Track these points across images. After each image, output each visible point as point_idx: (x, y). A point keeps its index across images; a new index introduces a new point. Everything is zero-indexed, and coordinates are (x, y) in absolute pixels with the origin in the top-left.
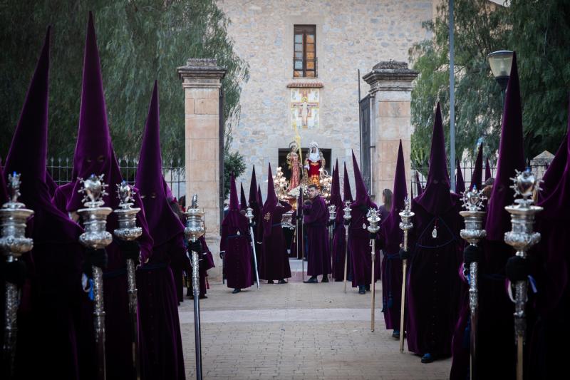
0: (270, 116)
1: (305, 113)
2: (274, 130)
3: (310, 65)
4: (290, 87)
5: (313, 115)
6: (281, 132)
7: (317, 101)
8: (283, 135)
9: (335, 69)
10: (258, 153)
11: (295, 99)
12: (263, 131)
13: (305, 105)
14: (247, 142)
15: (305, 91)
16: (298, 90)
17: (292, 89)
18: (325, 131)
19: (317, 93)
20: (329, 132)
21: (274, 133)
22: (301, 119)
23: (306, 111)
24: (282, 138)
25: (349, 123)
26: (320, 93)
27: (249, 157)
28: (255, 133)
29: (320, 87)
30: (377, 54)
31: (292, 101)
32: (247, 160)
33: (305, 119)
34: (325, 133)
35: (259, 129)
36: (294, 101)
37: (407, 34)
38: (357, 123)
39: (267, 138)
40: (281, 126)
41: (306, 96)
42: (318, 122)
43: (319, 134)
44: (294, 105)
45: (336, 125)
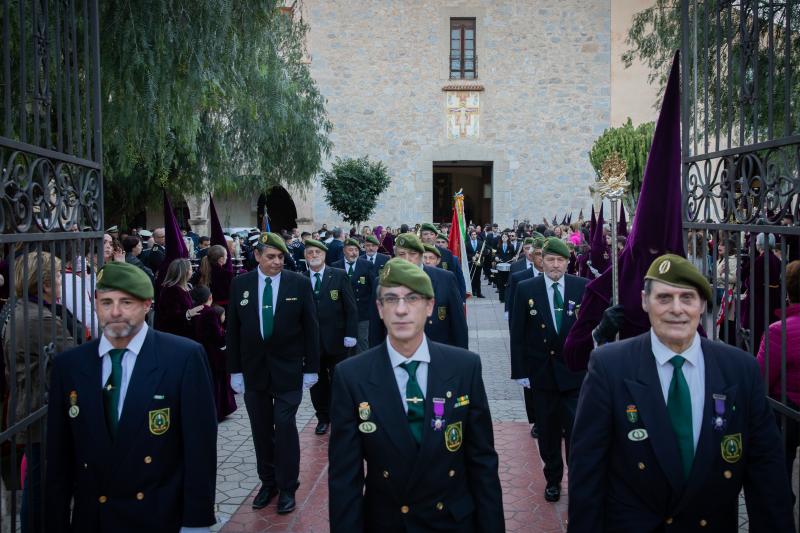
0: (423, 123)
1: (463, 120)
2: (427, 140)
3: (469, 65)
4: (446, 90)
5: (472, 123)
6: (435, 143)
7: (477, 106)
8: (438, 145)
9: (498, 69)
10: (410, 167)
11: (452, 103)
12: (416, 142)
13: (463, 110)
14: (396, 154)
15: (463, 94)
16: (456, 93)
17: (448, 93)
18: (486, 141)
19: (476, 96)
20: (491, 141)
21: (428, 144)
22: (458, 127)
23: (465, 118)
24: (437, 149)
25: (514, 131)
26: (480, 96)
27: (399, 171)
28: (406, 143)
29: (480, 90)
30: (546, 51)
31: (449, 106)
32: (397, 174)
33: (463, 127)
34: (486, 143)
35: (411, 139)
36: (451, 106)
37: (581, 27)
38: (523, 131)
39: (420, 149)
40: (436, 135)
41: (465, 100)
42: (478, 130)
43: (479, 145)
44: (451, 111)
45: (499, 133)
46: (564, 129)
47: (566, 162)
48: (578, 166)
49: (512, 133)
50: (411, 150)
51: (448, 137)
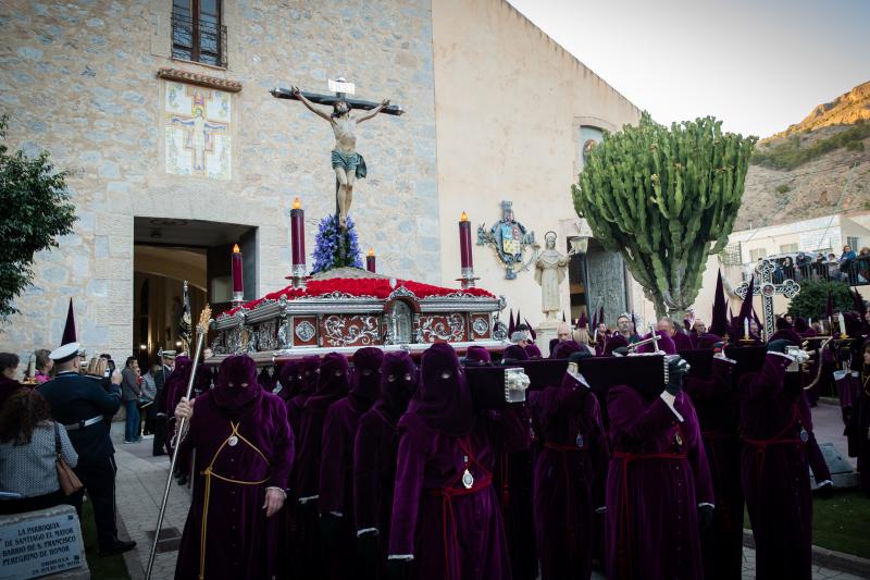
0: (113, 137)
2: (123, 171)
3: (207, 44)
4: (166, 76)
5: (218, 148)
6: (140, 179)
7: (227, 119)
8: (145, 185)
9: (264, 60)
10: (77, 223)
11: (176, 106)
12: (95, 171)
13: (199, 122)
15: (200, 92)
16: (184, 86)
17: (169, 85)
18: (244, 187)
19: (225, 101)
20: (252, 190)
21: (123, 179)
22: (189, 153)
23: (202, 138)
24: (144, 192)
25: (293, 175)
26: (232, 102)
28: (71, 172)
29: (233, 89)
30: (343, 49)
31: (169, 109)
33: (199, 155)
34: (244, 192)
35: (84, 164)
36: (174, 111)
37: (393, 24)
38: (308, 176)
39: (104, 188)
40: (142, 164)
41: (203, 105)
42: (230, 165)
43: (231, 193)
44: (175, 120)
45: (267, 176)
46: (374, 182)
47: (379, 239)
48: (396, 246)
49: (291, 178)
50: (82, 189)
51: (168, 171)
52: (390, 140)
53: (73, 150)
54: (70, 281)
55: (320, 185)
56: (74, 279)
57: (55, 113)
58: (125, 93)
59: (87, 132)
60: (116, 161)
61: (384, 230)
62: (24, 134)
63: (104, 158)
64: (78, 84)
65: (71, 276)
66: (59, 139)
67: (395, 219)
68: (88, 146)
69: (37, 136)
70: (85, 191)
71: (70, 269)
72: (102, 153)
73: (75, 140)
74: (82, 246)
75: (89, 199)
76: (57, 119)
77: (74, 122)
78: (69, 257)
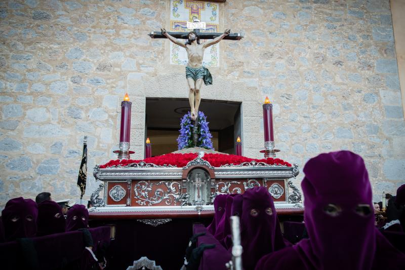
0: (133, 41)
2: (139, 65)
6: (151, 70)
7: (216, 22)
8: (155, 75)
10: (105, 104)
11: (178, 16)
12: (119, 66)
14: (85, 83)
15: (195, 4)
16: (184, 2)
17: (173, 1)
18: (230, 72)
19: (214, 10)
20: (236, 74)
21: (139, 71)
24: (153, 78)
25: (269, 61)
26: (220, 10)
27: (87, 111)
28: (102, 67)
29: (220, 1)
31: (173, 18)
32: (83, 115)
34: (230, 77)
35: (111, 61)
36: (176, 19)
38: (282, 61)
39: (125, 78)
40: (152, 60)
41: (198, 13)
42: (218, 56)
43: (220, 77)
44: (176, 26)
45: (248, 63)
46: (339, 63)
47: (346, 109)
48: (362, 114)
49: (267, 63)
50: (109, 79)
51: (171, 63)
52: (351, 28)
53: (105, 52)
54: (98, 146)
55: (292, 67)
56: (101, 145)
57: (93, 27)
58: (142, 10)
59: (114, 39)
60: (134, 58)
61: (350, 101)
62: (72, 43)
63: (126, 56)
64: (110, 7)
65: (99, 142)
66: (95, 45)
67: (359, 92)
68: (115, 49)
69: (81, 44)
70: (111, 80)
71: (99, 137)
72: (125, 53)
73: (106, 45)
74: (107, 121)
75: (114, 86)
76: (95, 31)
77: (106, 32)
78: (99, 129)
